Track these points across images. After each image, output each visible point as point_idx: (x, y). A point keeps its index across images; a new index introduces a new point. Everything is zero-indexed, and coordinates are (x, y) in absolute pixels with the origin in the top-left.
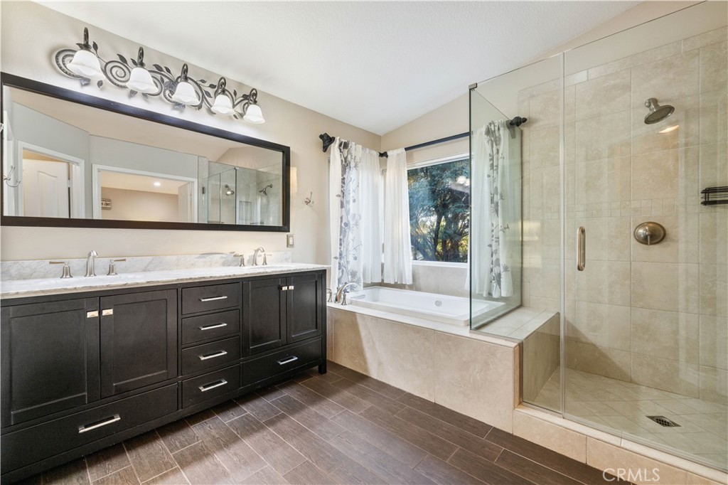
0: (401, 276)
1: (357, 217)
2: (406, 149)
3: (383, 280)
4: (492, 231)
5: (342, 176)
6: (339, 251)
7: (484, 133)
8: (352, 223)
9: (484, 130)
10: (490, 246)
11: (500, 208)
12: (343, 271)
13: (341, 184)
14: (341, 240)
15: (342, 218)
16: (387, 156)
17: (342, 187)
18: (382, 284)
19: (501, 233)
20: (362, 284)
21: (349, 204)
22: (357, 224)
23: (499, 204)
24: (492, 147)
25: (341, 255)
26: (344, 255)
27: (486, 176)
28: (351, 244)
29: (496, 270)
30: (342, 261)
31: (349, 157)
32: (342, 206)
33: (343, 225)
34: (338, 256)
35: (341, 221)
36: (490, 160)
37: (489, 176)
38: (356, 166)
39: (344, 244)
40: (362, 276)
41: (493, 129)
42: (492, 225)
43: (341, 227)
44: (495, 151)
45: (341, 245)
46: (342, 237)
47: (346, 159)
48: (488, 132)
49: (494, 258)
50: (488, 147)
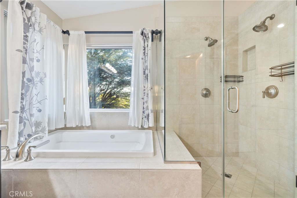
0: (81, 119)
1: (42, 75)
2: (86, 32)
3: (65, 125)
4: (144, 90)
5: (25, 33)
6: (20, 105)
7: (140, 34)
8: (36, 80)
9: (140, 32)
10: (143, 99)
11: (149, 77)
12: (25, 124)
13: (23, 41)
14: (22, 94)
15: (24, 73)
16: (69, 34)
17: (24, 43)
18: (65, 128)
19: (149, 91)
20: (47, 132)
21: (33, 61)
22: (41, 81)
23: (149, 75)
24: (144, 43)
25: (23, 108)
26: (26, 108)
27: (141, 59)
28: (34, 99)
29: (146, 112)
30: (24, 115)
31: (33, 19)
32: (24, 61)
33: (25, 80)
34: (19, 109)
35: (24, 76)
36: (143, 50)
37: (142, 59)
38: (40, 31)
39: (27, 98)
40: (47, 125)
41: (145, 32)
42: (144, 87)
43: (23, 82)
44: (146, 46)
45: (22, 99)
46: (24, 92)
47: (29, 19)
48: (142, 33)
49: (145, 106)
50: (142, 42)
